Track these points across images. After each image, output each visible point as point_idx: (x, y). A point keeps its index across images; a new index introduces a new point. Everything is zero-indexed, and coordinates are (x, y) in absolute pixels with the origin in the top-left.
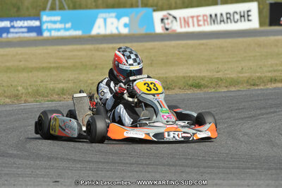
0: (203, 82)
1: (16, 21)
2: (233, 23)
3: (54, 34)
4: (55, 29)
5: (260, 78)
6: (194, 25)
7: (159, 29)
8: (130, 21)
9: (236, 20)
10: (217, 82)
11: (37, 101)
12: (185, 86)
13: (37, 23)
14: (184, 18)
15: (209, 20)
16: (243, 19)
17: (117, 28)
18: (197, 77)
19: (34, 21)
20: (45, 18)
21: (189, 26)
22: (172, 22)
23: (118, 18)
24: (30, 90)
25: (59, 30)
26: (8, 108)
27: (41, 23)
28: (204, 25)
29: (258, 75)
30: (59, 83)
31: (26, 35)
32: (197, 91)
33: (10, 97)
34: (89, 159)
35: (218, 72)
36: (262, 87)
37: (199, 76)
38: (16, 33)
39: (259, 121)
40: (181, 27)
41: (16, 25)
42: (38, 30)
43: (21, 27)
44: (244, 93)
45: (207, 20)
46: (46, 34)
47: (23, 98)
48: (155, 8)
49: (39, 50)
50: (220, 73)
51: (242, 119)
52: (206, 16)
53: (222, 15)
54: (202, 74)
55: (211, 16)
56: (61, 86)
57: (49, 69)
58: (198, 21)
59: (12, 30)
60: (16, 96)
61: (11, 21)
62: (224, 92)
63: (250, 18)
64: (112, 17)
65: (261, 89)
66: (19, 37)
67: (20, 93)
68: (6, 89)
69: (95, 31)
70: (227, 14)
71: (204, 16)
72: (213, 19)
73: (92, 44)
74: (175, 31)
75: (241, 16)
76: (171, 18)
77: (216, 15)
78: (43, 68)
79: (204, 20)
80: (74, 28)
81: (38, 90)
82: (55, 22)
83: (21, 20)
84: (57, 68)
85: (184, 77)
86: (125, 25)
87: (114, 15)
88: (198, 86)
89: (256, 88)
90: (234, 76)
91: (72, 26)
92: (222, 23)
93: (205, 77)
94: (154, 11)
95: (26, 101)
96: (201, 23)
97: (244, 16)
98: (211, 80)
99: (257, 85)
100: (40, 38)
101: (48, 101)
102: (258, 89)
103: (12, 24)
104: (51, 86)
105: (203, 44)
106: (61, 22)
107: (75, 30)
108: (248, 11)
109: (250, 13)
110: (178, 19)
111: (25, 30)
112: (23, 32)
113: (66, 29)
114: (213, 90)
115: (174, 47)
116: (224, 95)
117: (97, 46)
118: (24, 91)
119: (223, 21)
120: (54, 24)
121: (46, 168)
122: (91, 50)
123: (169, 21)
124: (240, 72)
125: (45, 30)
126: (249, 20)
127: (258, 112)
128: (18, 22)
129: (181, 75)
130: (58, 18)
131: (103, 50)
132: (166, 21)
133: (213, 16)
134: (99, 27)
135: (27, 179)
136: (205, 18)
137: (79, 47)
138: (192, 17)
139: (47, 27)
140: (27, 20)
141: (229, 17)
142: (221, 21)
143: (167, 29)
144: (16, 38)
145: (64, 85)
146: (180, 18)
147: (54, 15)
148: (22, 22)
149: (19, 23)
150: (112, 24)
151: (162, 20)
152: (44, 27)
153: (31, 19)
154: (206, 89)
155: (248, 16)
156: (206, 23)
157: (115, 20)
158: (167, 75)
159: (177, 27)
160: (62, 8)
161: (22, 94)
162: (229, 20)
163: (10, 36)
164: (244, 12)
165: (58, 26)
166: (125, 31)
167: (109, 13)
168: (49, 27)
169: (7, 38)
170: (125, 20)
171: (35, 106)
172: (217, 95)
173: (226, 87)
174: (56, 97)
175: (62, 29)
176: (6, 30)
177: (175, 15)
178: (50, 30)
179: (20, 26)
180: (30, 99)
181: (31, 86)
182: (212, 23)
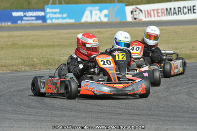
1: (28, 12)
2: (183, 15)
3: (55, 21)
4: (55, 18)
6: (154, 16)
7: (129, 18)
8: (109, 13)
9: (185, 13)
11: (48, 69)
13: (42, 14)
14: (148, 11)
15: (165, 12)
16: (190, 11)
17: (100, 18)
19: (40, 12)
20: (48, 10)
21: (151, 16)
22: (139, 13)
23: (101, 10)
24: (42, 61)
25: (58, 18)
26: (28, 74)
27: (45, 14)
28: (162, 16)
30: (63, 56)
31: (35, 22)
33: (28, 66)
34: (90, 110)
38: (28, 20)
40: (146, 17)
41: (27, 15)
42: (43, 18)
43: (32, 16)
44: (196, 64)
45: (164, 13)
46: (49, 21)
47: (38, 67)
48: (127, 3)
49: (46, 33)
50: (178, 50)
51: (196, 83)
52: (163, 9)
53: (175, 8)
55: (167, 9)
57: (54, 46)
58: (158, 13)
59: (25, 18)
60: (33, 65)
61: (24, 12)
63: (195, 11)
64: (96, 10)
66: (30, 24)
67: (36, 63)
68: (25, 60)
69: (84, 20)
70: (178, 8)
71: (162, 9)
72: (168, 11)
73: (83, 29)
74: (141, 20)
75: (188, 10)
76: (138, 10)
77: (170, 9)
78: (49, 46)
79: (162, 13)
81: (48, 61)
82: (55, 13)
83: (31, 11)
84: (59, 46)
86: (106, 16)
87: (97, 8)
90: (188, 52)
91: (67, 16)
92: (175, 15)
94: (127, 5)
95: (40, 69)
96: (160, 14)
97: (191, 10)
100: (45, 24)
103: (25, 14)
104: (57, 58)
106: (59, 13)
107: (70, 18)
108: (193, 6)
109: (195, 8)
110: (143, 12)
111: (34, 18)
112: (33, 20)
113: (63, 18)
118: (38, 62)
119: (176, 13)
120: (54, 14)
121: (60, 116)
123: (137, 13)
124: (192, 50)
125: (48, 18)
126: (194, 13)
128: (29, 13)
130: (58, 10)
132: (135, 13)
133: (169, 9)
134: (87, 17)
135: (49, 124)
136: (163, 11)
137: (73, 31)
138: (154, 10)
139: (50, 16)
140: (35, 11)
141: (180, 11)
142: (174, 13)
143: (135, 19)
144: (28, 24)
146: (145, 11)
147: (55, 8)
148: (32, 13)
149: (30, 14)
150: (96, 14)
151: (132, 12)
152: (48, 16)
153: (38, 11)
155: (194, 9)
156: (163, 14)
157: (98, 12)
159: (142, 17)
160: (60, 3)
162: (180, 13)
163: (23, 22)
164: (191, 7)
166: (105, 20)
167: (94, 6)
168: (51, 17)
169: (21, 24)
170: (106, 12)
171: (47, 73)
175: (60, 18)
176: (21, 18)
177: (141, 9)
178: (51, 19)
179: (30, 15)
180: (42, 67)
181: (42, 58)
182: (168, 14)
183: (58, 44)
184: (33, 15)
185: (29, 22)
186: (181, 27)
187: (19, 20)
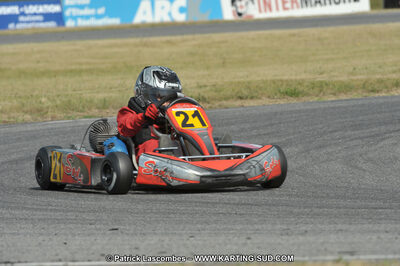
0: (300, 88)
1: (28, 5)
2: (334, 5)
3: (82, 23)
4: (82, 17)
5: (380, 81)
6: (277, 9)
7: (228, 14)
8: (188, 3)
9: (337, 1)
10: (321, 87)
11: (69, 118)
12: (276, 94)
13: (56, 9)
17: (170, 14)
18: (291, 80)
19: (52, 6)
20: (67, 2)
21: (271, 10)
22: (247, 4)
24: (58, 102)
25: (87, 17)
26: (29, 128)
27: (62, 8)
28: (292, 7)
29: (378, 77)
30: (98, 92)
32: (293, 101)
33: (30, 112)
35: (321, 73)
36: (384, 94)
37: (296, 80)
38: (28, 22)
39: (386, 142)
40: (260, 11)
41: (27, 12)
42: (59, 18)
43: (35, 14)
44: (360, 102)
45: (296, 2)
46: (70, 24)
47: (50, 114)
49: (64, 46)
50: (325, 75)
51: (361, 138)
54: (298, 77)
56: (101, 96)
57: (79, 72)
58: (284, 2)
59: (21, 18)
60: (39, 111)
61: (21, 6)
62: (332, 101)
65: (384, 97)
66: (33, 28)
67: (46, 105)
68: (25, 102)
69: (138, 19)
73: (137, 36)
74: (251, 16)
78: (71, 71)
79: (292, 2)
80: (109, 14)
81: (70, 101)
82: (82, 7)
83: (34, 4)
84: (90, 71)
85: (274, 82)
86: (182, 10)
88: (294, 94)
89: (377, 95)
90: (344, 78)
91: (106, 11)
92: (318, 5)
93: (303, 80)
95: (53, 118)
96: (288, 5)
98: (313, 85)
99: (378, 92)
100: (61, 29)
101: (86, 117)
102: (379, 97)
103: (22, 10)
104: (87, 95)
105: (294, 35)
106: (90, 6)
107: (111, 16)
110: (256, 1)
112: (37, 22)
113: (98, 17)
114: (316, 99)
115: (253, 39)
116: (332, 106)
117: (145, 39)
118: (50, 103)
119: (320, 2)
120: (81, 9)
121: (94, 211)
122: (136, 45)
123: (243, 3)
124: (352, 74)
125: (68, 18)
126: (355, 1)
127: (383, 128)
128: (31, 7)
129: (269, 78)
131: (153, 45)
132: (238, 4)
134: (145, 13)
135: (71, 226)
137: (118, 41)
139: (71, 13)
140: (43, 4)
142: (316, 2)
143: (240, 14)
144: (28, 29)
145: (106, 95)
148: (36, 6)
149: (32, 9)
150: (163, 8)
151: (233, 2)
152: (67, 13)
153: (49, 3)
154: (305, 99)
156: (295, 5)
157: (166, 4)
158: (248, 79)
161: (48, 108)
162: (327, 1)
163: (19, 26)
165: (87, 12)
166: (181, 18)
168: (74, 14)
169: (16, 29)
171: (67, 125)
172: (322, 106)
173: (334, 94)
174: (95, 111)
175: (92, 16)
176: (14, 18)
178: (75, 18)
179: (32, 12)
180: (59, 114)
181: (58, 96)
182: (304, 4)
183: (88, 67)
184: (37, 12)
185: (30, 25)
186: (331, 29)
187: (11, 22)
